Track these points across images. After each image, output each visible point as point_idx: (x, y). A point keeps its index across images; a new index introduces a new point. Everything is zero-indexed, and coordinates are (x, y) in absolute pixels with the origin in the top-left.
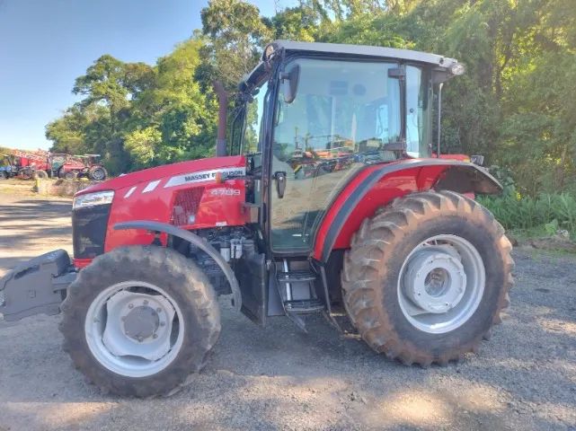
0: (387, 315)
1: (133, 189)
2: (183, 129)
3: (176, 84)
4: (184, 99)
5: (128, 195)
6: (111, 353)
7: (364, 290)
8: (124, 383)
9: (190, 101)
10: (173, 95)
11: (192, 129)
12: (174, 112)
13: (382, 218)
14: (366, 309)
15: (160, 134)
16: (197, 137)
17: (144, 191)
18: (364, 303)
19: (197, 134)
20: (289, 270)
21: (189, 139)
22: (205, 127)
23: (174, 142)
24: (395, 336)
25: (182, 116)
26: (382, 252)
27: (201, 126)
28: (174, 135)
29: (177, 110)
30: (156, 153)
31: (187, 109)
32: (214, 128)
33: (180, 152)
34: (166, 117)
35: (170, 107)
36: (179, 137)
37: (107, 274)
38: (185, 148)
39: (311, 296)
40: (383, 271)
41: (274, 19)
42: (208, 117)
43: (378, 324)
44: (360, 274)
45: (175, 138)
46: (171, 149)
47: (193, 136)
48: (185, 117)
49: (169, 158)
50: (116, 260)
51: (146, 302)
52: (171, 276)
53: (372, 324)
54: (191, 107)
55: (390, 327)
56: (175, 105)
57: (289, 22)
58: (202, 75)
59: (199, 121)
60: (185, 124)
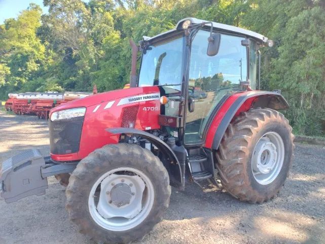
0: (248, 177)
1: (98, 107)
2: (26, 67)
3: (20, 37)
4: (27, 47)
5: (95, 111)
6: (103, 217)
7: (238, 164)
8: (115, 236)
9: (31, 48)
10: (18, 44)
11: (32, 66)
12: (19, 56)
13: (243, 123)
14: (238, 175)
15: (9, 68)
16: (36, 71)
17: (105, 108)
18: (238, 171)
19: (36, 69)
20: (189, 155)
21: (30, 73)
22: (42, 65)
23: (19, 74)
24: (251, 189)
25: (26, 58)
26: (246, 142)
27: (39, 65)
28: (20, 70)
30: (6, 81)
31: (29, 53)
33: (24, 81)
34: (14, 58)
35: (16, 51)
36: (23, 71)
37: (106, 164)
38: (27, 78)
39: (201, 169)
40: (247, 153)
41: (89, 3)
42: (43, 59)
43: (244, 183)
44: (234, 155)
45: (20, 72)
46: (18, 78)
47: (33, 71)
48: (28, 59)
49: (16, 85)
50: (111, 154)
51: (123, 181)
52: (148, 163)
53: (241, 183)
54: (32, 52)
55: (249, 183)
56: (21, 50)
57: (99, 6)
58: (43, 33)
59: (37, 62)
60: (28, 63)
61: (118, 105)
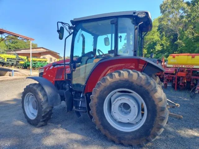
2: (155, 48)
4: (156, 38)
10: (152, 37)
11: (158, 48)
12: (152, 43)
15: (146, 50)
19: (160, 49)
20: (82, 96)
21: (157, 52)
25: (155, 44)
27: (162, 46)
28: (152, 50)
29: (153, 42)
31: (157, 41)
32: (167, 47)
34: (150, 44)
35: (151, 41)
36: (153, 51)
38: (155, 55)
42: (165, 43)
47: (158, 50)
48: (156, 44)
56: (153, 40)
60: (155, 46)
61: (50, 69)
